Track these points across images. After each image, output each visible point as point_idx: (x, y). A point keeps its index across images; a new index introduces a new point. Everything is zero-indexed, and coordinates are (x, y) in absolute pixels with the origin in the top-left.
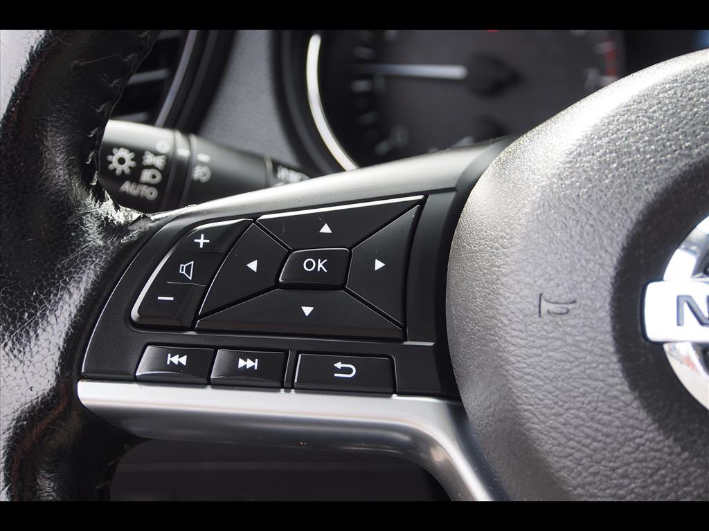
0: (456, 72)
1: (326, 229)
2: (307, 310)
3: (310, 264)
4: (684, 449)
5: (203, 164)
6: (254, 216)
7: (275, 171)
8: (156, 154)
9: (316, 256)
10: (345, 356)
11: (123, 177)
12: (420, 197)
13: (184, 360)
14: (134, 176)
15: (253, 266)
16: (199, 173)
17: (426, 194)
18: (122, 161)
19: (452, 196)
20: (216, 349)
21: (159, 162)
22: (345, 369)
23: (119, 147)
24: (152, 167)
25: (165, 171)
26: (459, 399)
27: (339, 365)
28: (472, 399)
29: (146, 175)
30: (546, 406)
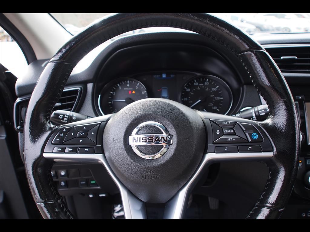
0: (124, 100)
1: (85, 128)
2: (81, 141)
3: (81, 134)
4: (134, 161)
5: (75, 117)
6: (73, 126)
7: (87, 117)
8: (67, 115)
9: (83, 132)
10: (86, 148)
11: (61, 119)
12: (100, 122)
13: (60, 149)
14: (63, 119)
15: (72, 134)
16: (74, 118)
17: (101, 122)
18: (61, 117)
19: (106, 122)
20: (66, 147)
21: (67, 117)
22: (87, 150)
23: (60, 114)
24: (66, 117)
25: (68, 118)
26: (104, 154)
27: (86, 149)
28: (107, 154)
29: (65, 119)
30: (114, 155)
